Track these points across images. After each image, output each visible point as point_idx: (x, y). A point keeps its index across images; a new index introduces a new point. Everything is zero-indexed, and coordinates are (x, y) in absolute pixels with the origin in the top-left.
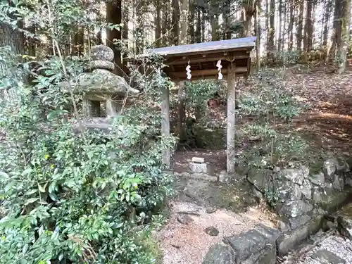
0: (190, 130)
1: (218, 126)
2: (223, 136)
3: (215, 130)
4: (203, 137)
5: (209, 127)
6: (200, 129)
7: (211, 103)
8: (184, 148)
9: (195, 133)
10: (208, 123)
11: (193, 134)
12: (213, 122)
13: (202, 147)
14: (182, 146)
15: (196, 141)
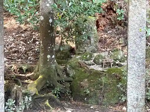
0: (62, 67)
1: (112, 61)
2: (119, 80)
3: (106, 69)
4: (85, 83)
5: (96, 62)
6: (80, 66)
7: (103, 22)
8: (47, 103)
9: (72, 73)
10: (95, 54)
11: (68, 75)
12: (103, 54)
13: (82, 100)
14: (43, 99)
15: (71, 88)
